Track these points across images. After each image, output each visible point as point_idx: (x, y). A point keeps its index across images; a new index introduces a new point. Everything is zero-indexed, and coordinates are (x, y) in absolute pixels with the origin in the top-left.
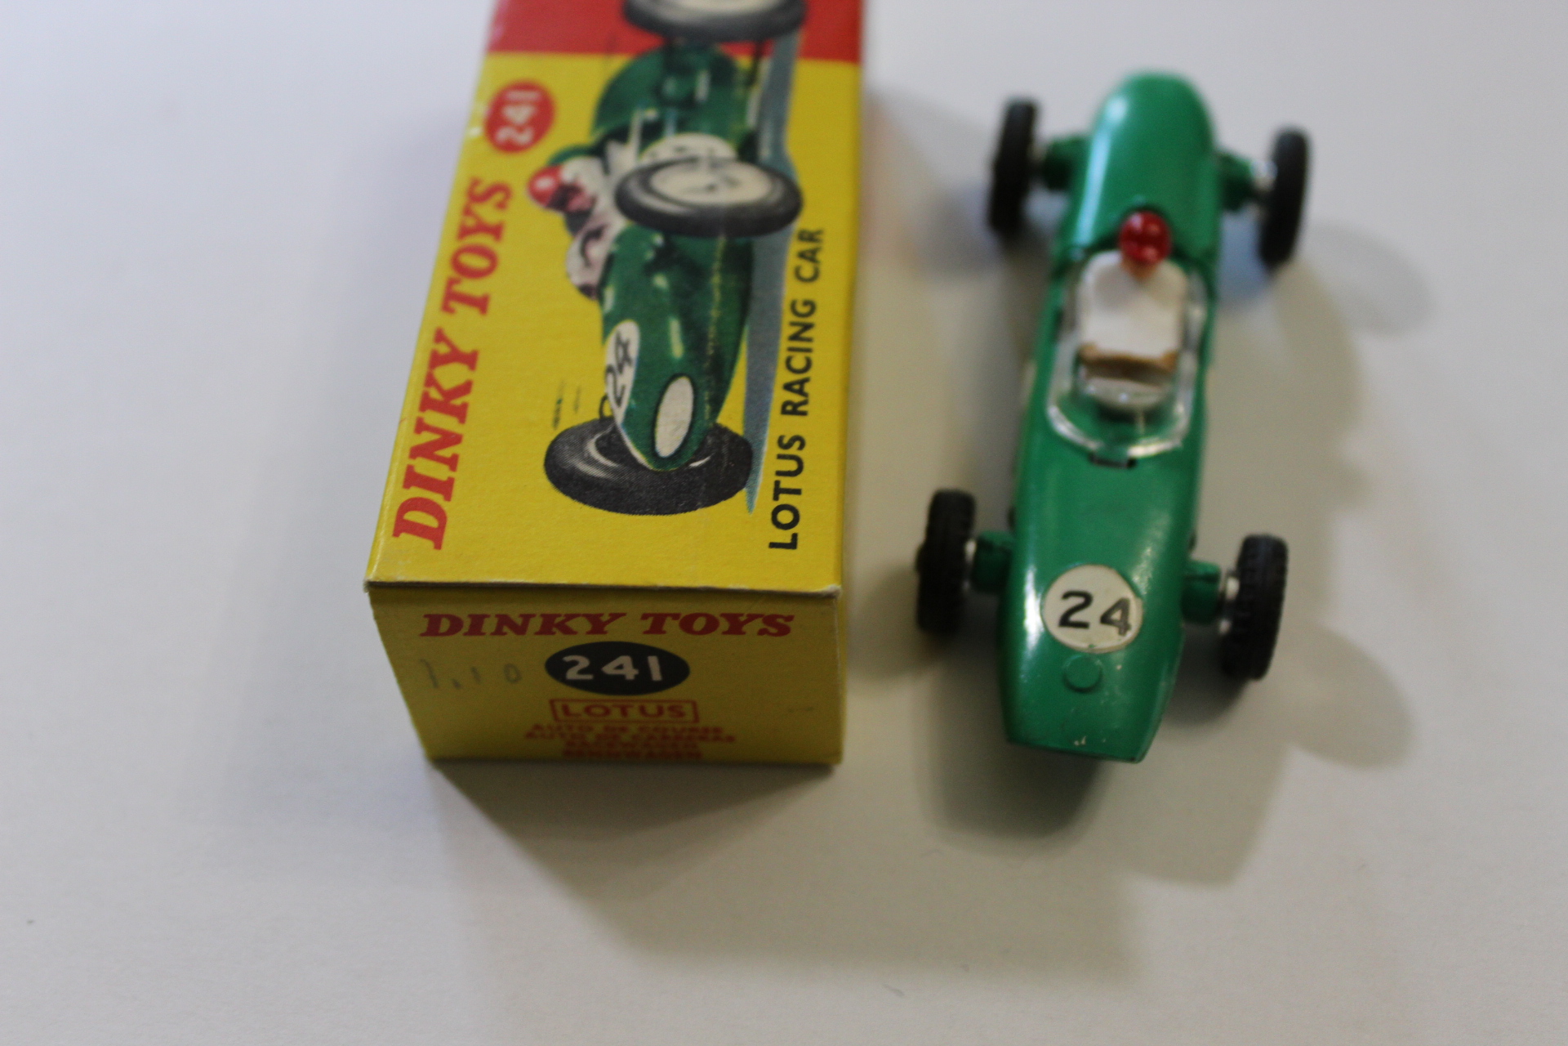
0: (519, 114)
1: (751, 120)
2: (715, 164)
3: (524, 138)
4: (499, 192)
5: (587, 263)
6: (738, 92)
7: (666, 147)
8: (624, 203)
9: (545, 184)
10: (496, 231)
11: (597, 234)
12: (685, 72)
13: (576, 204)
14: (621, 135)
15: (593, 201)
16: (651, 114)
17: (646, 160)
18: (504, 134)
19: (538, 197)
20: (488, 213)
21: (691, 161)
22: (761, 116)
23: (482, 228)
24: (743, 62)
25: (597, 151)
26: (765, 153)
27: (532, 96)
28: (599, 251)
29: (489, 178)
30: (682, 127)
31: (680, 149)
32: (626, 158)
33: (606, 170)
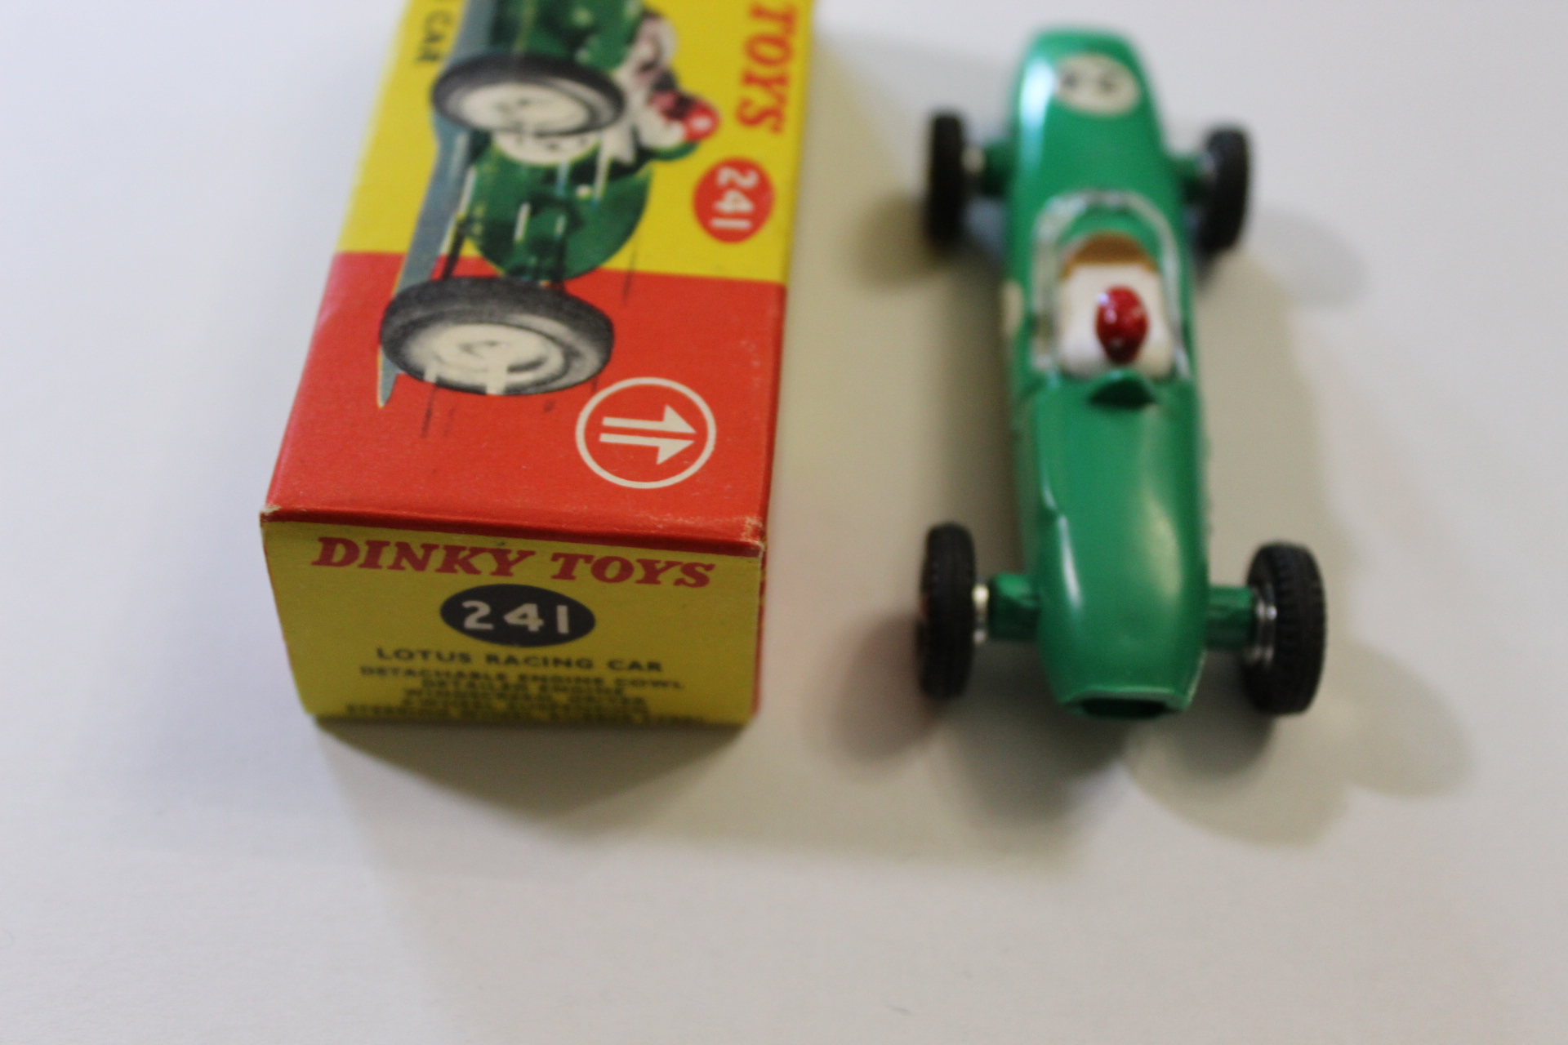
0: (734, 202)
1: (472, 177)
2: (516, 129)
3: (725, 176)
4: (751, 119)
5: (656, 42)
6: (479, 212)
7: (568, 153)
8: (617, 98)
9: (700, 123)
10: (749, 79)
11: (647, 67)
12: (541, 244)
13: (666, 100)
14: (618, 170)
15: (650, 101)
16: (583, 192)
17: (592, 139)
18: (750, 181)
19: (706, 110)
20: (760, 98)
21: (541, 134)
22: (461, 182)
23: (765, 83)
24: (470, 250)
25: (645, 155)
26: (461, 142)
27: (719, 223)
28: (642, 51)
29: (761, 134)
30: (550, 174)
31: (553, 147)
32: (613, 145)
33: (635, 134)
